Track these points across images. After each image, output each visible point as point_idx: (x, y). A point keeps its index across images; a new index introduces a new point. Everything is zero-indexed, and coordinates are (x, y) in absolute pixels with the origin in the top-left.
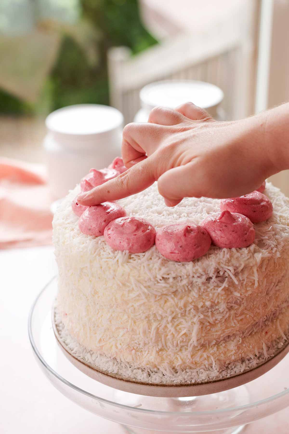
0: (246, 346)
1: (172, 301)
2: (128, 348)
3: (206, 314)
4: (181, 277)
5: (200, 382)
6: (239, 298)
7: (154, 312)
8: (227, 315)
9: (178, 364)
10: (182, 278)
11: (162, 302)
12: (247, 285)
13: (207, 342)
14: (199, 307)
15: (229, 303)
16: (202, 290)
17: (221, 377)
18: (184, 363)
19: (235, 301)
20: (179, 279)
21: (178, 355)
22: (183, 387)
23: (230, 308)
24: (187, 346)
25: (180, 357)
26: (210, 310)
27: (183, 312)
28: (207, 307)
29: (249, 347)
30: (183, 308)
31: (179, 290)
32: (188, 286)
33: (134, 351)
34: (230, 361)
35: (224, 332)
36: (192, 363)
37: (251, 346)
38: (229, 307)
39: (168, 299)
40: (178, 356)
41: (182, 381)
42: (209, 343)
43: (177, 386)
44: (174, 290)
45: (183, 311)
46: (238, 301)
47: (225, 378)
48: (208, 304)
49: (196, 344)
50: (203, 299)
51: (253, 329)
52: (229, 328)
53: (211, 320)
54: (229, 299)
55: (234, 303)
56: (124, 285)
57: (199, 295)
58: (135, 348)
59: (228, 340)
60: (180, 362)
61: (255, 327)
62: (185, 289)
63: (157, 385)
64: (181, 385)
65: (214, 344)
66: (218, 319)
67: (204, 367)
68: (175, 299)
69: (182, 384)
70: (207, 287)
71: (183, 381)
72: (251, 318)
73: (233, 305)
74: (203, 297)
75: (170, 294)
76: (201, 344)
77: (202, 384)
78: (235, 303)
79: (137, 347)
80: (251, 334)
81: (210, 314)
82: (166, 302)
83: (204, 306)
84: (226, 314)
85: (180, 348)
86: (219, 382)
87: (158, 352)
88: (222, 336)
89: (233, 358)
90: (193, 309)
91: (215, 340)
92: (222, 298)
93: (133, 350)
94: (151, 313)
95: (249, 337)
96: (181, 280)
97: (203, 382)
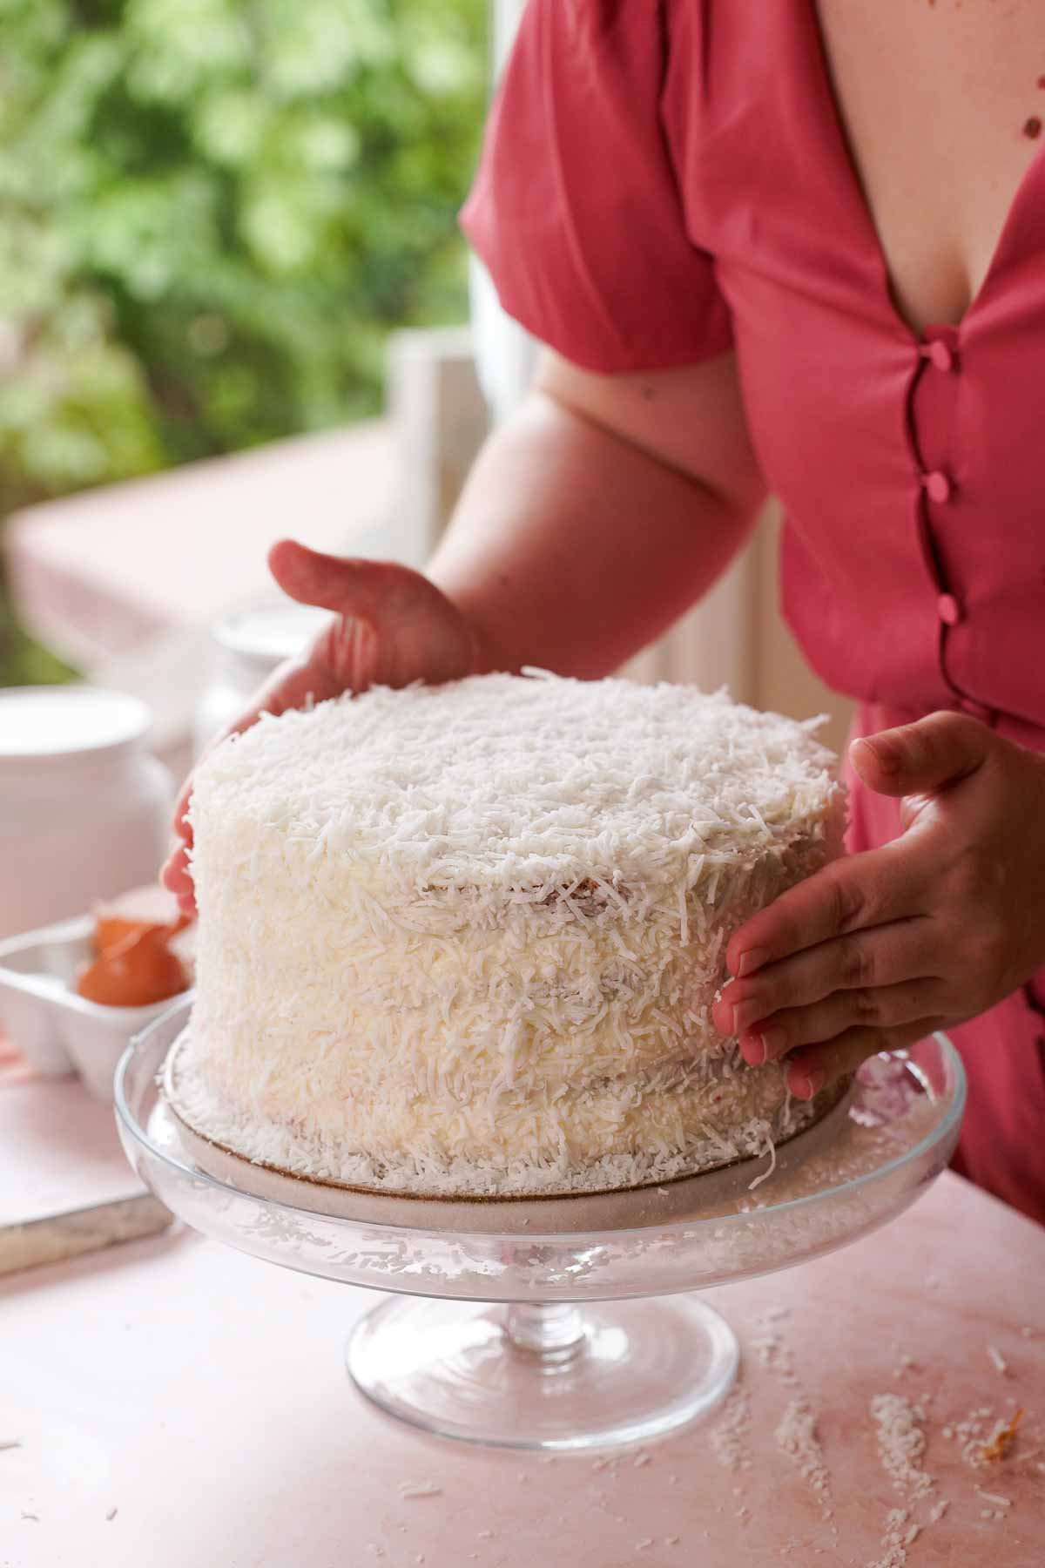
0: (651, 1116)
1: (453, 955)
2: (336, 1091)
3: (543, 1001)
4: (478, 888)
5: (509, 1194)
6: (636, 969)
7: (404, 984)
8: (601, 1012)
9: (456, 1136)
10: (481, 891)
11: (427, 955)
12: (661, 935)
13: (543, 1085)
14: (526, 978)
15: (606, 977)
16: (533, 931)
17: (567, 1189)
18: (472, 1136)
19: (625, 976)
20: (473, 891)
21: (463, 1113)
22: (463, 1203)
23: (609, 995)
24: (487, 1090)
25: (466, 1119)
26: (553, 992)
27: (481, 989)
28: (546, 983)
29: (659, 1122)
30: (481, 975)
31: (474, 925)
32: (495, 916)
33: (350, 1100)
34: (599, 1151)
35: (591, 1063)
36: (496, 1140)
37: (664, 1120)
38: (607, 990)
39: (443, 950)
40: (459, 1116)
41: (460, 1186)
42: (549, 1090)
43: (445, 1199)
44: (459, 922)
45: (482, 985)
46: (635, 979)
47: (580, 1191)
48: (547, 971)
49: (510, 1084)
50: (536, 957)
51: (681, 1075)
52: (607, 1054)
53: (555, 1021)
54: (606, 968)
55: (621, 980)
56: (332, 904)
57: (526, 945)
58: (355, 1090)
59: (602, 1090)
60: (462, 1134)
61: (688, 1070)
62: (488, 923)
63: (394, 1196)
64: (458, 1199)
65: (563, 1097)
66: (575, 1022)
67: (526, 1157)
68: (462, 947)
69: (461, 1195)
70: (548, 922)
71: (464, 1188)
72: (674, 1038)
73: (617, 985)
74: (537, 952)
75: (450, 933)
76: (529, 1091)
77: (513, 1199)
78: (624, 981)
79: (361, 1091)
80: (671, 1090)
81: (552, 1003)
82: (437, 957)
83: (537, 978)
84: (600, 1007)
85: (470, 1096)
86: (560, 1201)
87: (412, 1106)
88: (585, 1071)
89: (609, 1142)
90: (506, 982)
91: (564, 1085)
92: (589, 959)
93: (348, 1097)
94: (396, 984)
95: (666, 1096)
96: (479, 896)
97: (517, 1194)
